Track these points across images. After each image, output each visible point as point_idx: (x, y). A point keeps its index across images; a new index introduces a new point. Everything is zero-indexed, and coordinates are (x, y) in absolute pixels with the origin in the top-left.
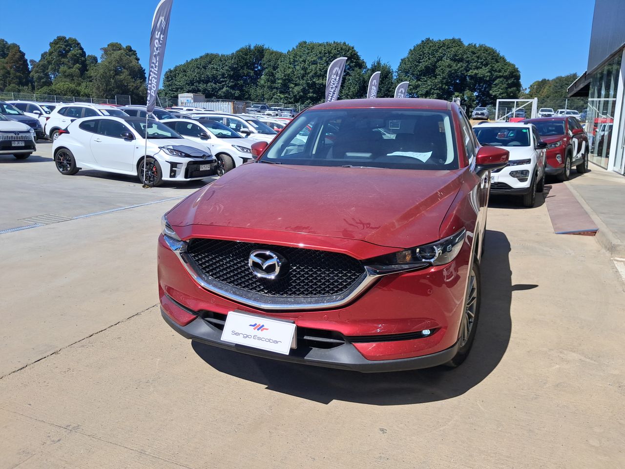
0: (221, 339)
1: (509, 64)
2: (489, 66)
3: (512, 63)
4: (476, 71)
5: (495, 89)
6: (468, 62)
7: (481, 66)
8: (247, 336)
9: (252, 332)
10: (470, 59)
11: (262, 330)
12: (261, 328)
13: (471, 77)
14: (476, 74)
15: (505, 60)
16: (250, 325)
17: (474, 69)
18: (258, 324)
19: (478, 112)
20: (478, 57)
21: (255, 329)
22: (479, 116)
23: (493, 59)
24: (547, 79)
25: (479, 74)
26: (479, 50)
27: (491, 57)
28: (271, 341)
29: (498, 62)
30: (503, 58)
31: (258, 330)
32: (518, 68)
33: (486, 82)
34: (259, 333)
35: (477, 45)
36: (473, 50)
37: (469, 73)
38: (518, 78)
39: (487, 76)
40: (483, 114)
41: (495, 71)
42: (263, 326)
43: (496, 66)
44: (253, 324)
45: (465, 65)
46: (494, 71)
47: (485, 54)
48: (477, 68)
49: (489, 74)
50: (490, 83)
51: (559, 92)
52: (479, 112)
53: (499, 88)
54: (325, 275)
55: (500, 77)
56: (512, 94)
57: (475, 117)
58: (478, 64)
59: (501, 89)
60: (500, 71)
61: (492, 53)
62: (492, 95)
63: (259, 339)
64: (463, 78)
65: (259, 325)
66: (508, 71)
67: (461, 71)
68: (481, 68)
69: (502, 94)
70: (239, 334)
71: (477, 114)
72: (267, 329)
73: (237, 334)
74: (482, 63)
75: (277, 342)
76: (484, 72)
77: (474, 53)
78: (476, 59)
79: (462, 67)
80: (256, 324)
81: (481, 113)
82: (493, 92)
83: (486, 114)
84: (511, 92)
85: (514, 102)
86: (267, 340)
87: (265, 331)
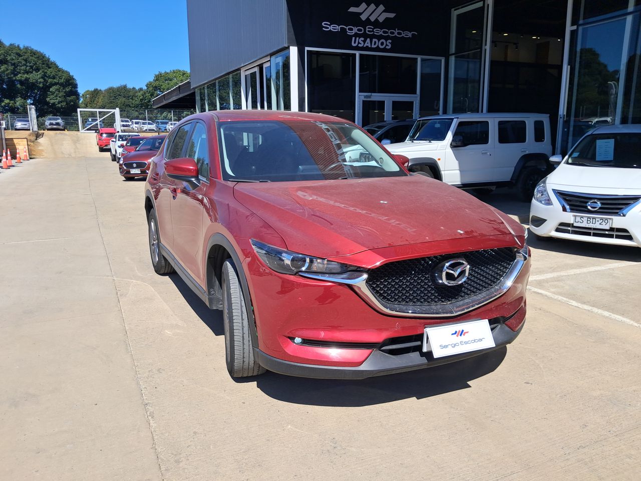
0: (435, 357)
1: (63, 72)
2: (41, 71)
3: (65, 70)
4: (26, 75)
5: (52, 96)
6: (14, 64)
7: (31, 70)
8: (455, 345)
9: (457, 339)
10: (16, 61)
11: (464, 335)
12: (462, 333)
13: (21, 83)
14: (27, 79)
15: (57, 67)
16: (452, 334)
17: (24, 73)
18: (458, 331)
19: (52, 121)
20: (26, 60)
21: (457, 336)
23: (43, 64)
25: (31, 79)
26: (26, 53)
27: (41, 62)
28: (476, 341)
29: (50, 68)
30: (55, 64)
31: (461, 335)
32: (73, 76)
33: (39, 89)
34: (463, 338)
35: (21, 47)
36: (19, 52)
37: (19, 77)
38: (75, 86)
39: (40, 83)
40: (58, 124)
41: (49, 77)
42: (463, 331)
43: (48, 72)
44: (454, 332)
45: (11, 68)
46: (47, 77)
47: (33, 58)
48: (27, 73)
49: (42, 80)
50: (46, 89)
52: (54, 122)
53: (56, 96)
55: (56, 84)
56: (72, 103)
57: (49, 127)
58: (28, 68)
59: (59, 97)
60: (54, 78)
61: (41, 57)
62: (50, 103)
63: (466, 343)
64: (11, 83)
65: (459, 331)
66: (63, 77)
67: (7, 75)
68: (32, 72)
69: (61, 102)
71: (51, 124)
72: (467, 332)
73: (446, 347)
74: (31, 67)
75: (481, 340)
76: (35, 77)
77: (19, 55)
78: (23, 62)
79: (7, 70)
80: (456, 332)
81: (56, 123)
82: (50, 99)
83: (62, 125)
84: (71, 101)
85: (96, 112)
86: (473, 341)
87: (466, 334)
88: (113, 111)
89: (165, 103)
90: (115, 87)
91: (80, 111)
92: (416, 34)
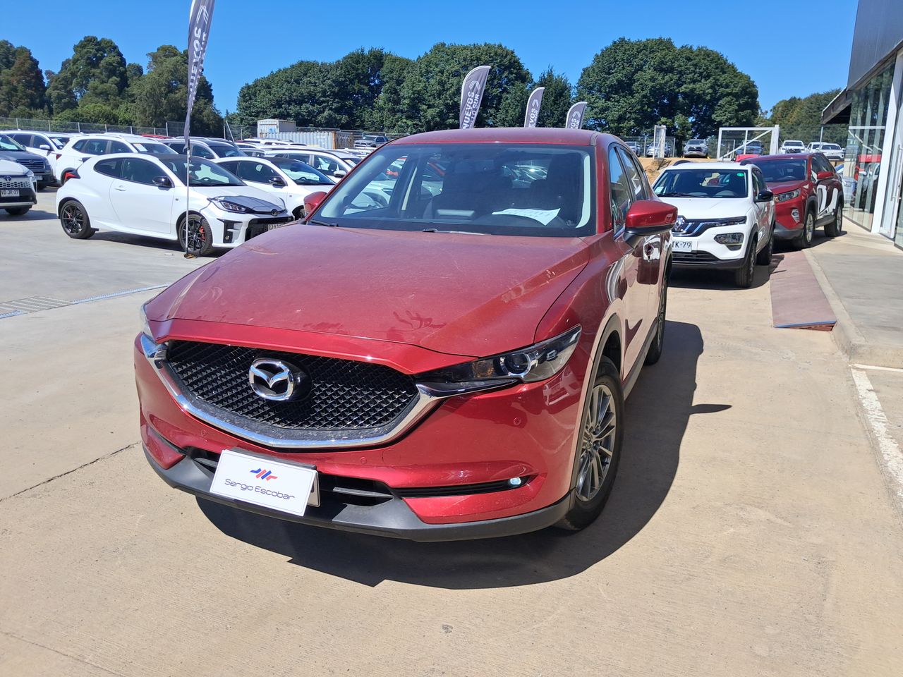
0: (211, 491)
1: (741, 76)
2: (711, 78)
3: (746, 74)
4: (692, 86)
5: (720, 112)
6: (680, 72)
7: (699, 79)
9: (255, 481)
10: (683, 68)
11: (268, 479)
12: (266, 475)
13: (685, 95)
14: (692, 90)
15: (735, 70)
16: (252, 471)
17: (690, 83)
18: (262, 470)
19: (692, 146)
20: (695, 66)
21: (258, 477)
22: (695, 153)
23: (717, 68)
24: (797, 98)
25: (697, 90)
26: (697, 55)
27: (715, 65)
28: (280, 495)
29: (724, 73)
30: (733, 67)
31: (263, 478)
32: (754, 82)
33: (706, 103)
34: (263, 483)
35: (695, 48)
36: (688, 55)
37: (683, 89)
38: (754, 96)
39: (708, 93)
40: (699, 149)
41: (721, 86)
42: (270, 472)
43: (721, 79)
44: (256, 470)
45: (676, 77)
46: (718, 86)
47: (706, 62)
48: (694, 81)
49: (710, 91)
50: (712, 103)
51: (815, 116)
52: (695, 146)
53: (726, 111)
54: (363, 396)
55: (728, 94)
56: (744, 120)
57: (688, 153)
58: (696, 76)
59: (729, 113)
60: (727, 86)
61: (716, 60)
62: (715, 121)
63: (264, 492)
64: (673, 97)
65: (265, 471)
66: (740, 85)
67: (670, 86)
68: (700, 81)
69: (730, 119)
70: (235, 484)
71: (691, 149)
72: (275, 478)
73: (233, 484)
74: (701, 74)
75: (288, 497)
76: (704, 86)
77: (689, 59)
78: (692, 68)
79: (672, 80)
80: (259, 470)
81: (697, 148)
82: (717, 116)
83: (704, 150)
84: (744, 117)
85: (745, 131)
86: (275, 494)
87: (271, 480)
88: (769, 129)
89: (834, 114)
91: (723, 131)
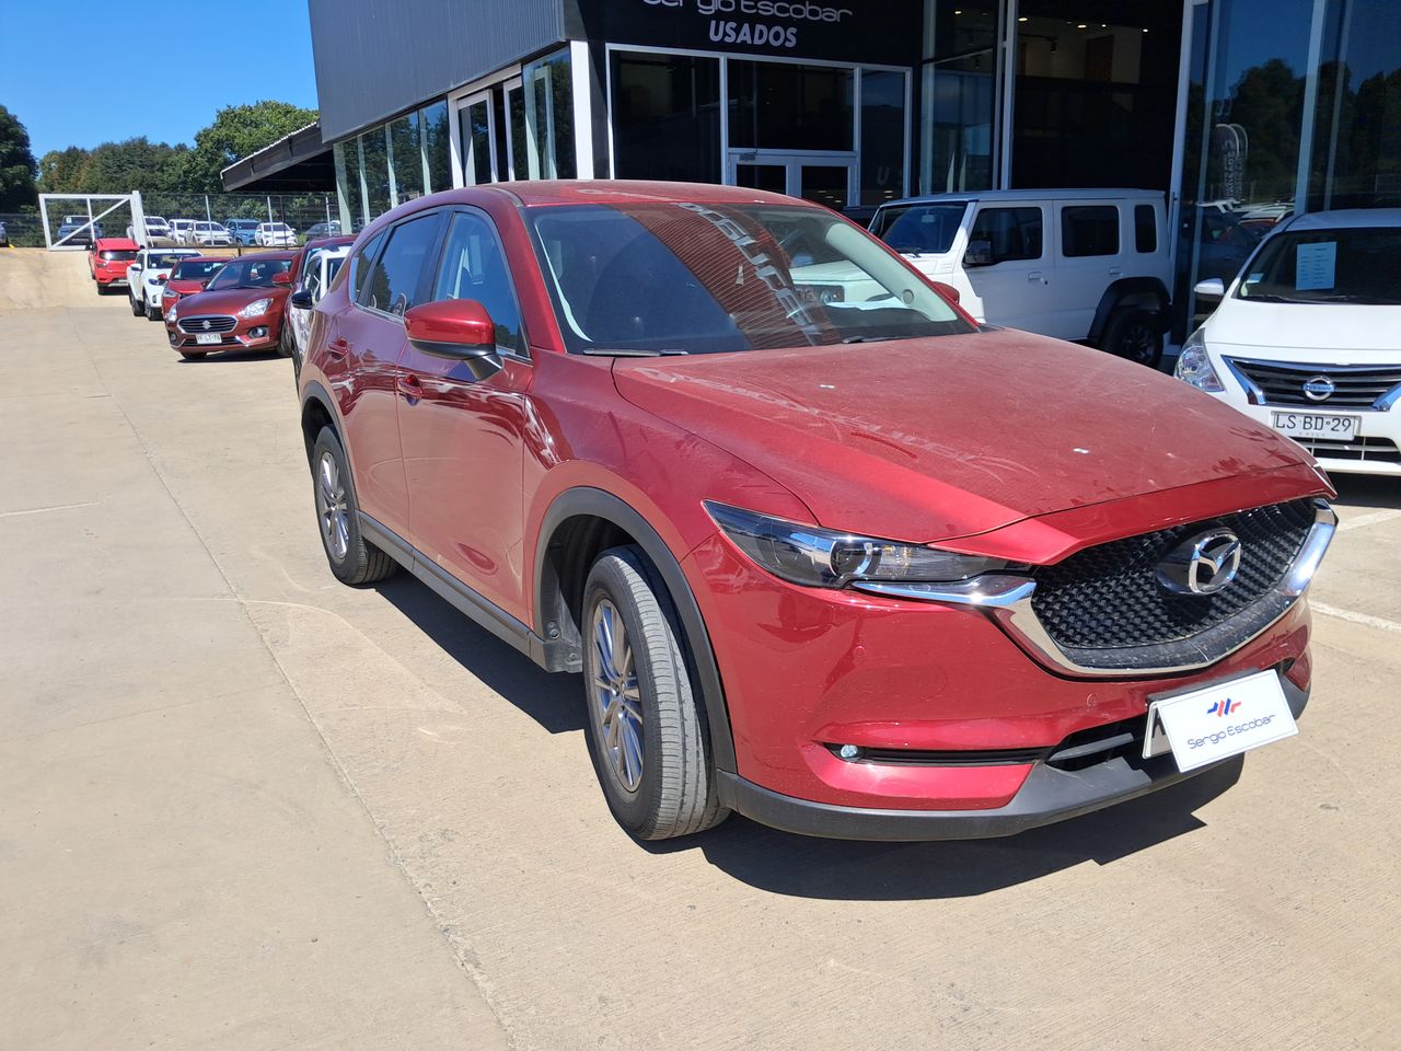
0: (1182, 770)
8: (1218, 737)
9: (1220, 723)
11: (1233, 711)
12: (1227, 707)
18: (1219, 703)
21: (1220, 715)
24: (79, 148)
28: (1259, 723)
31: (1226, 712)
42: (1229, 701)
44: (1212, 707)
63: (1240, 730)
65: (1222, 702)
70: (1202, 741)
72: (1238, 704)
73: (1199, 743)
75: (1269, 720)
80: (1216, 705)
85: (84, 200)
86: (1253, 725)
87: (1237, 709)
88: (125, 197)
89: (254, 177)
90: (117, 142)
91: (46, 200)
92: (851, 13)
